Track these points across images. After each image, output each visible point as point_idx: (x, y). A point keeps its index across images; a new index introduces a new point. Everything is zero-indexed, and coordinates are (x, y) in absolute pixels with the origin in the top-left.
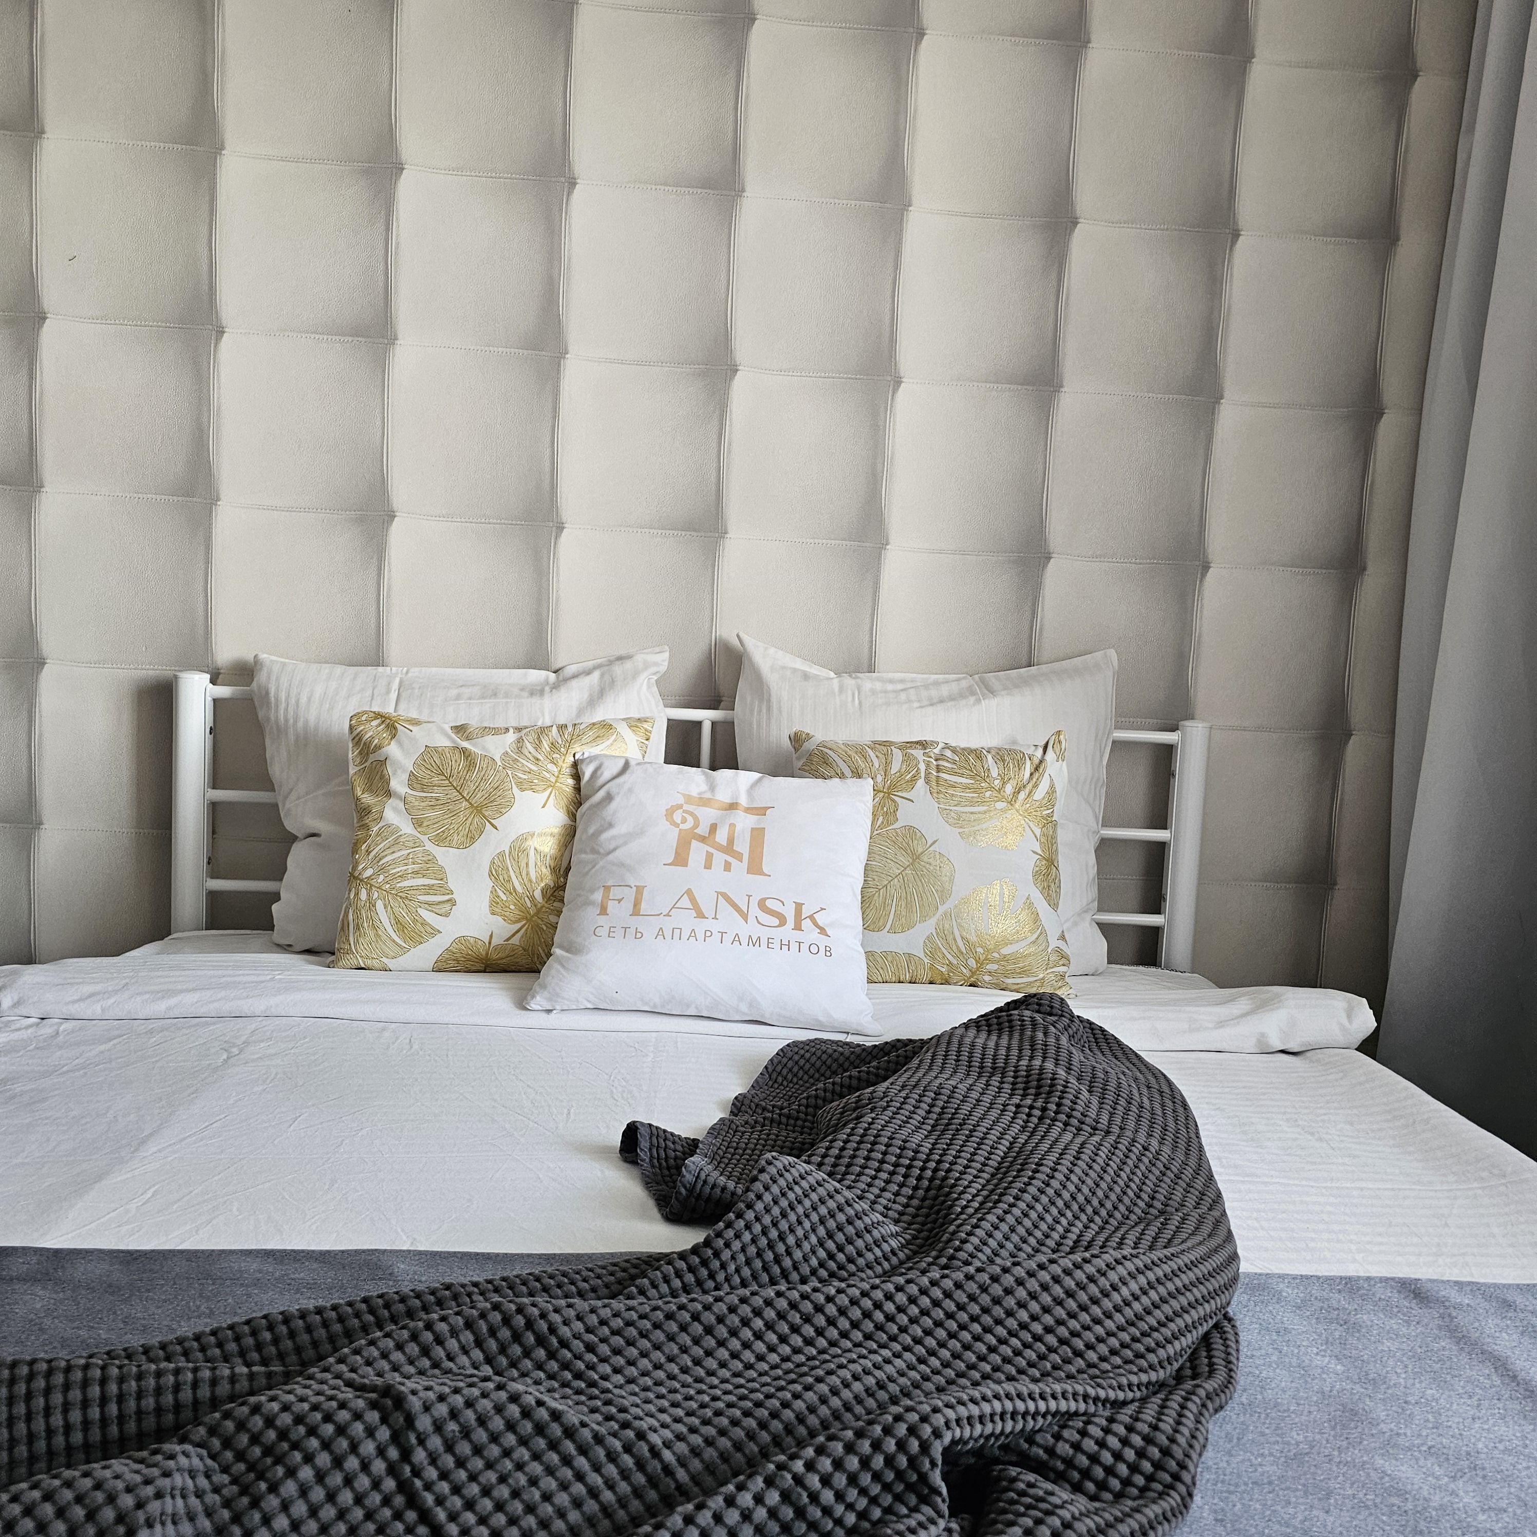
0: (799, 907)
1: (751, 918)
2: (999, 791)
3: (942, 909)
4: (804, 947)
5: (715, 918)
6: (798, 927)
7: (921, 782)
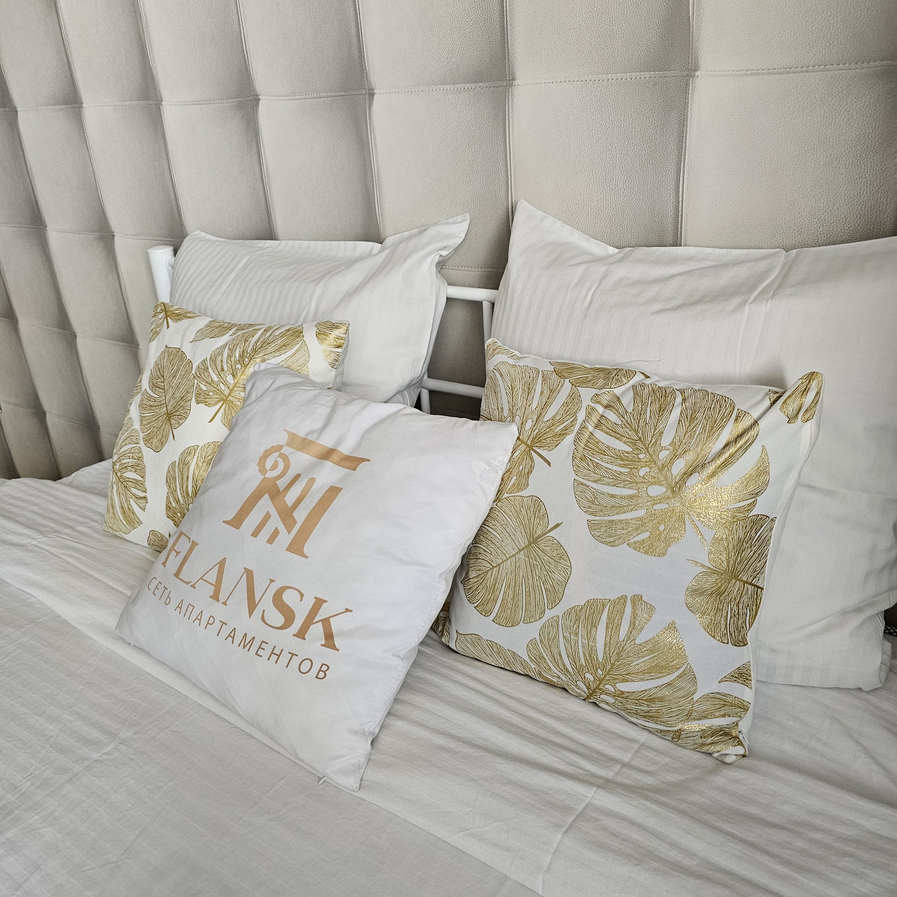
0: (319, 603)
1: (257, 612)
2: (661, 469)
3: (549, 614)
4: (296, 661)
5: (225, 603)
6: (301, 634)
7: (569, 439)
